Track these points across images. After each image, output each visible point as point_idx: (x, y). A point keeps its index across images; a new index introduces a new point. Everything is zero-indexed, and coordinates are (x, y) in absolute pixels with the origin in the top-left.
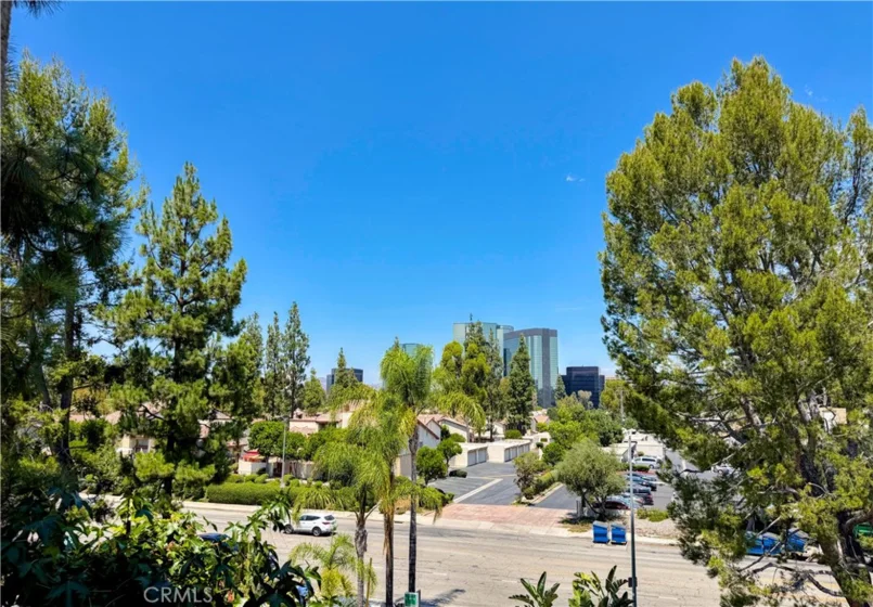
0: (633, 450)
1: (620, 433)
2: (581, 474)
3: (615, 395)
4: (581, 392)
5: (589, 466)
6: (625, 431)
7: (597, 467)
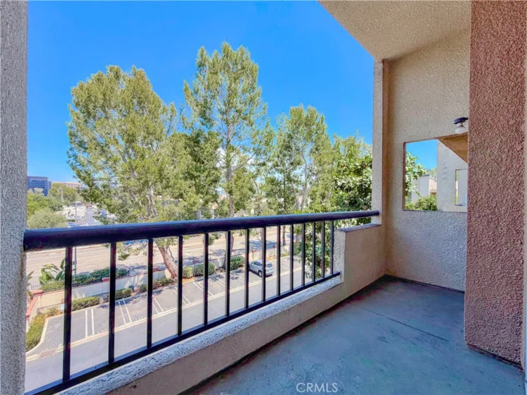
0: (69, 213)
1: (62, 206)
2: (41, 225)
3: (58, 190)
4: (36, 189)
5: (47, 220)
6: (64, 206)
7: (51, 220)
